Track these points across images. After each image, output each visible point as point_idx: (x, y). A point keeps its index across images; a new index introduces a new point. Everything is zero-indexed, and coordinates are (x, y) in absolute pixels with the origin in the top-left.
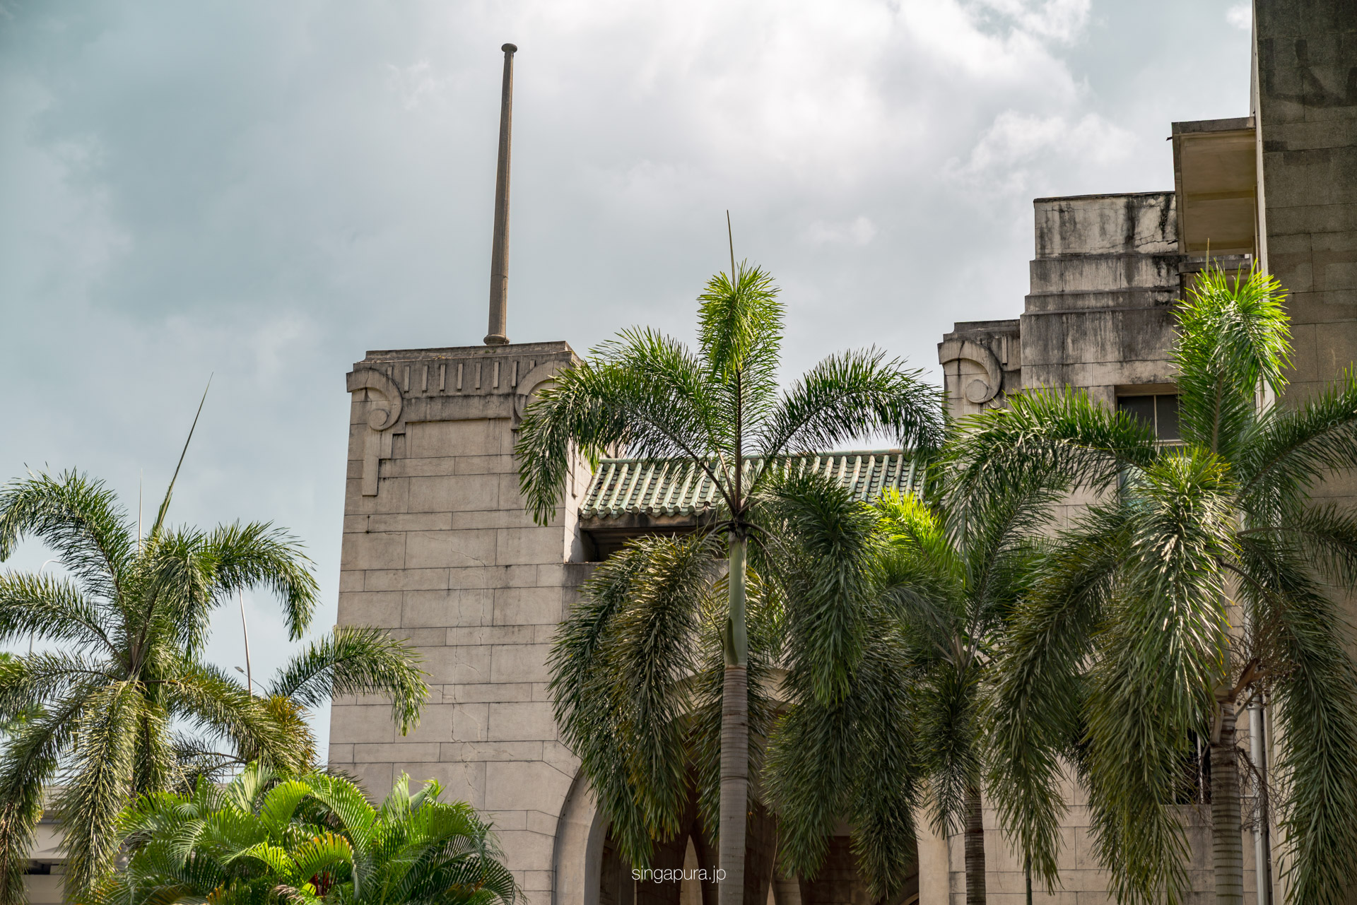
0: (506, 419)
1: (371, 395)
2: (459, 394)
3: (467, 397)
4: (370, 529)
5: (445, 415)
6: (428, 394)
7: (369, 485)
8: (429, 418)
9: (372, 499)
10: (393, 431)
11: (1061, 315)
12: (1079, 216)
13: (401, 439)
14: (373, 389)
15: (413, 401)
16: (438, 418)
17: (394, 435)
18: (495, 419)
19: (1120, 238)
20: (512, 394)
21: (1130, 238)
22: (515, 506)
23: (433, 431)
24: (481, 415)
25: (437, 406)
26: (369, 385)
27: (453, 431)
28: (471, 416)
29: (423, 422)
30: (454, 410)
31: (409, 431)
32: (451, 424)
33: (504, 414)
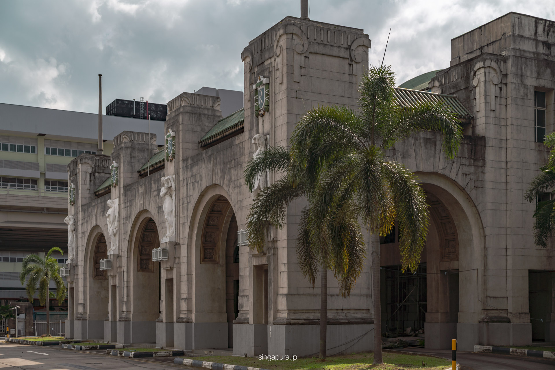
0: (347, 59)
1: (294, 36)
2: (328, 44)
3: (332, 46)
4: (297, 97)
5: (324, 52)
6: (317, 41)
7: (296, 76)
8: (318, 52)
9: (297, 83)
10: (305, 55)
11: (521, 57)
12: (523, 22)
13: (307, 59)
14: (296, 35)
15: (312, 43)
16: (322, 53)
17: (305, 57)
18: (342, 58)
19: (533, 33)
20: (349, 48)
21: (536, 34)
22: (350, 96)
23: (319, 58)
24: (338, 55)
25: (321, 47)
26: (294, 32)
27: (327, 59)
28: (334, 55)
29: (315, 53)
30: (327, 50)
31: (310, 56)
32: (326, 56)
33: (346, 56)
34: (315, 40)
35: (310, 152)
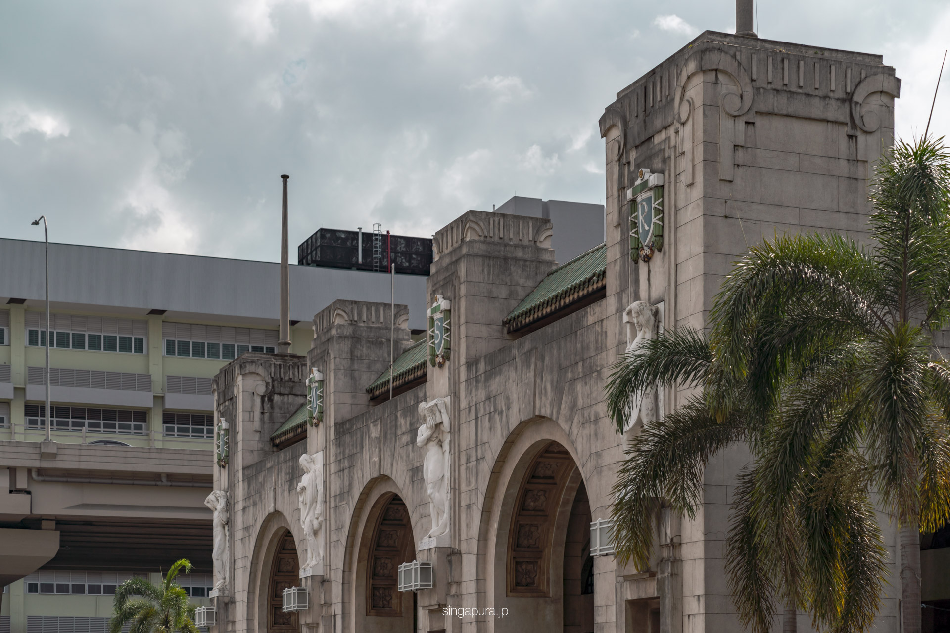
0: (844, 124)
1: (720, 76)
2: (800, 91)
3: (808, 95)
4: (728, 215)
5: (791, 110)
6: (773, 86)
7: (725, 168)
8: (776, 111)
9: (728, 184)
10: (745, 119)
13: (750, 126)
14: (725, 72)
15: (762, 90)
16: (785, 112)
17: (746, 123)
18: (832, 122)
20: (848, 99)
22: (852, 210)
23: (778, 123)
24: (823, 117)
25: (783, 100)
26: (721, 67)
27: (798, 128)
28: (813, 116)
29: (770, 114)
30: (798, 106)
31: (758, 121)
32: (794, 120)
33: (841, 118)
34: (770, 83)
35: (756, 340)
